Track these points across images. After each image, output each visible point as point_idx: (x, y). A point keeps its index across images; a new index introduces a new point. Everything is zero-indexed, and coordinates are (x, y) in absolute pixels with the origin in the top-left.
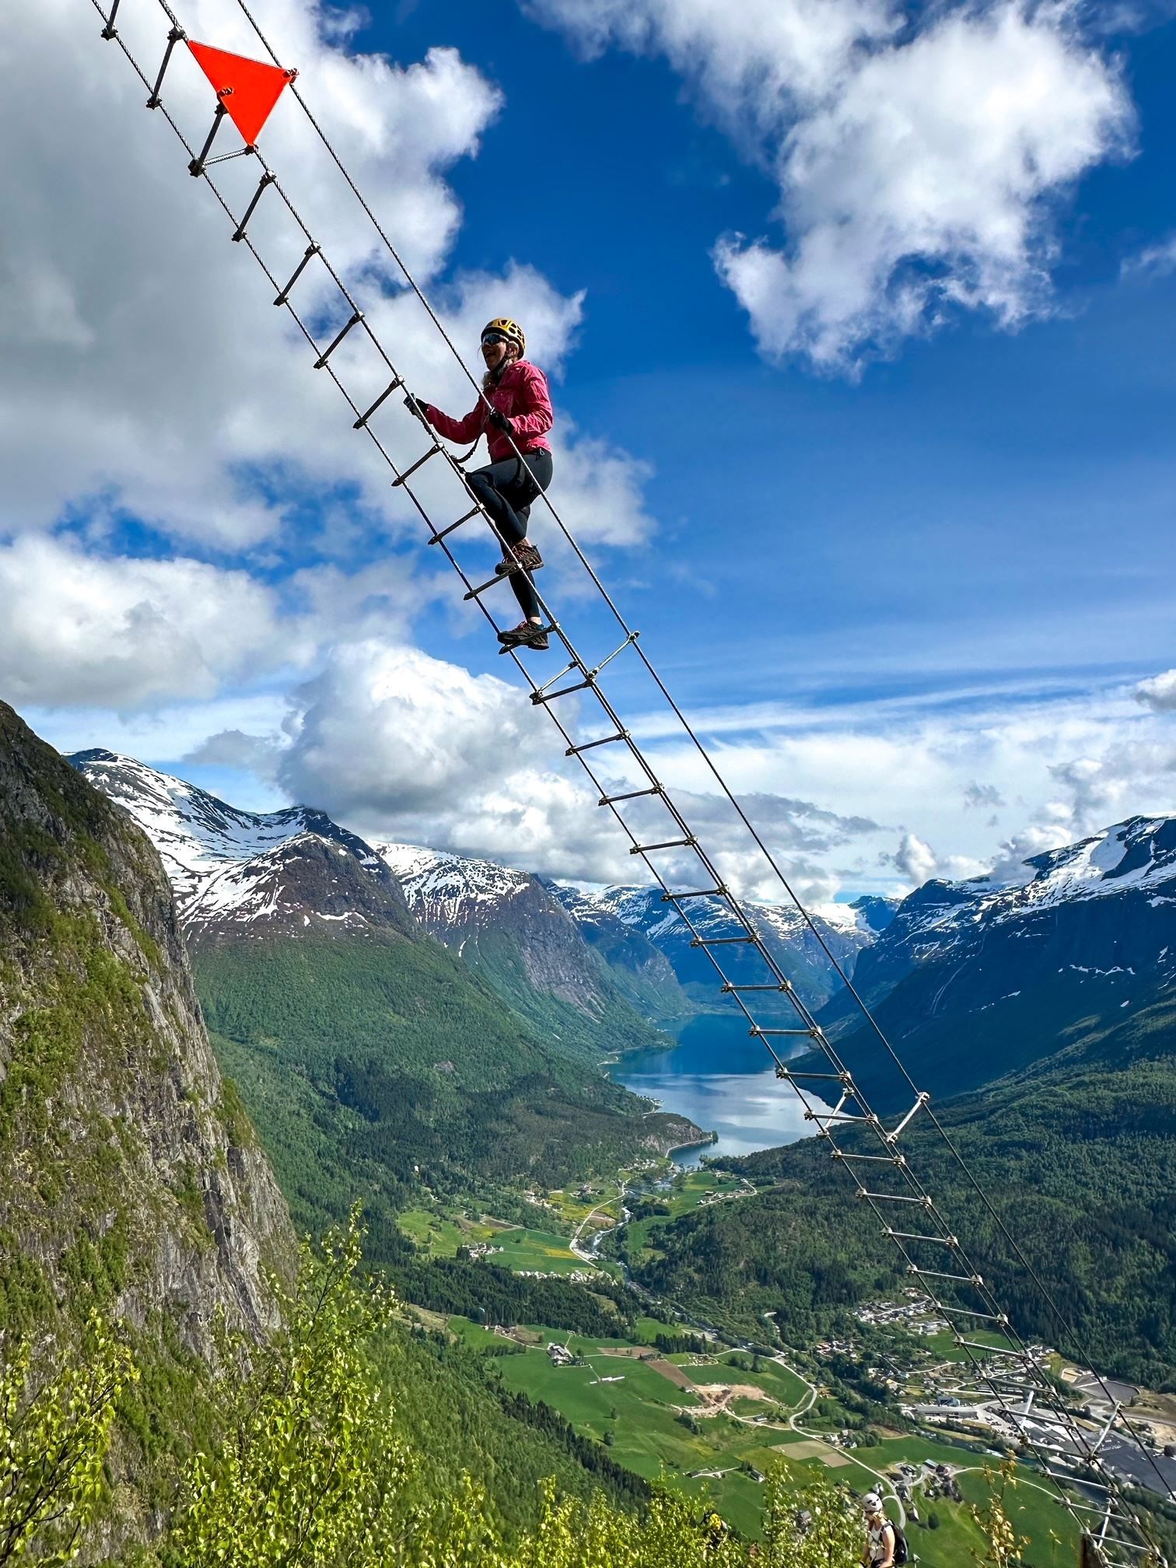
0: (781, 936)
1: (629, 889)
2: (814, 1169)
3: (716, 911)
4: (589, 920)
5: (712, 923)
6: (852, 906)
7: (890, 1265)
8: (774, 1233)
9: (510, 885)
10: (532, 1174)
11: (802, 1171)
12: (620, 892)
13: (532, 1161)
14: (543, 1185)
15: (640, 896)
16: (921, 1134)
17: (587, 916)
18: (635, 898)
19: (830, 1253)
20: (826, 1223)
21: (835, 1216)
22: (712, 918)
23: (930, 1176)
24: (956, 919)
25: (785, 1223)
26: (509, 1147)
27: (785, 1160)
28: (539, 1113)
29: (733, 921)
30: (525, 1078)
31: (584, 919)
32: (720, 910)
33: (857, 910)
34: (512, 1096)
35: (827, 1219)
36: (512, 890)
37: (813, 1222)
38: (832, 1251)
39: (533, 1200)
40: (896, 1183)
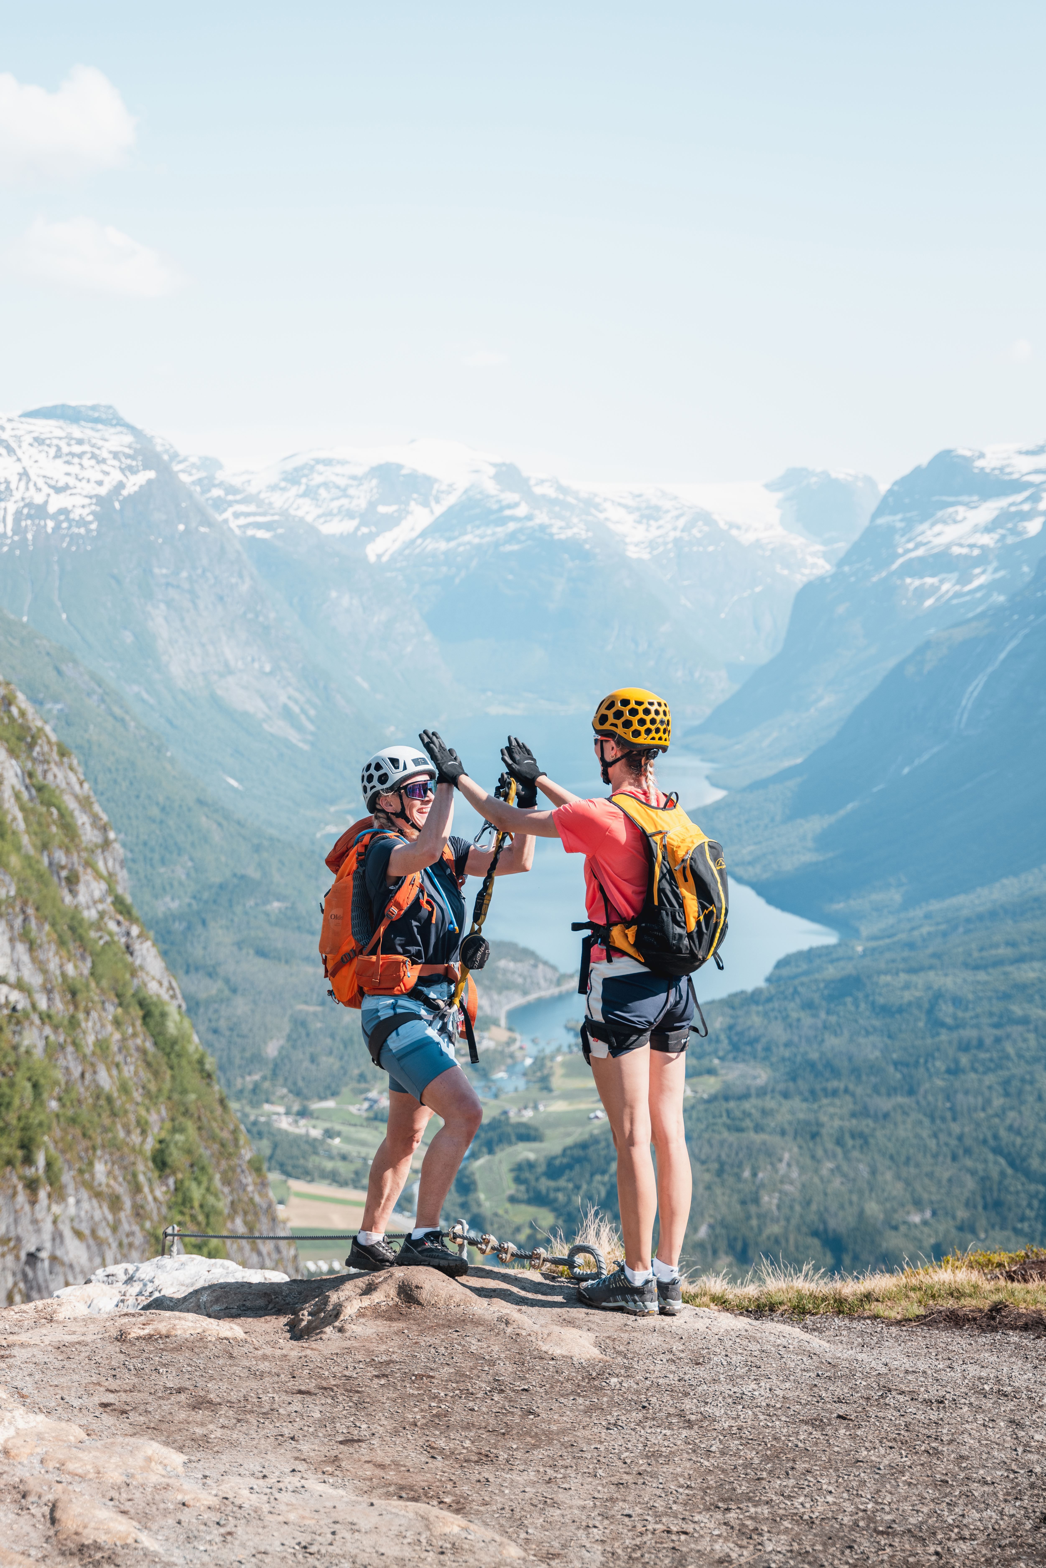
0: (632, 553)
1: (328, 462)
2: (787, 1045)
3: (509, 507)
4: (261, 534)
5: (501, 531)
6: (769, 487)
7: (954, 1217)
8: (754, 1175)
9: (116, 476)
10: (275, 1074)
11: (767, 1049)
12: (312, 468)
13: (272, 1050)
14: (298, 1093)
15: (354, 478)
16: (982, 976)
17: (258, 526)
18: (342, 482)
19: (851, 1203)
20: (839, 1151)
21: (853, 1136)
22: (503, 521)
23: (1008, 1057)
24: (988, 529)
25: (771, 1155)
26: (222, 1024)
27: (731, 1028)
28: (261, 953)
29: (543, 528)
30: (221, 887)
31: (250, 532)
32: (516, 505)
33: (779, 495)
34: (204, 923)
35: (839, 1142)
36: (121, 485)
37: (820, 1153)
38: (855, 1198)
39: (285, 1124)
40: (949, 1071)
